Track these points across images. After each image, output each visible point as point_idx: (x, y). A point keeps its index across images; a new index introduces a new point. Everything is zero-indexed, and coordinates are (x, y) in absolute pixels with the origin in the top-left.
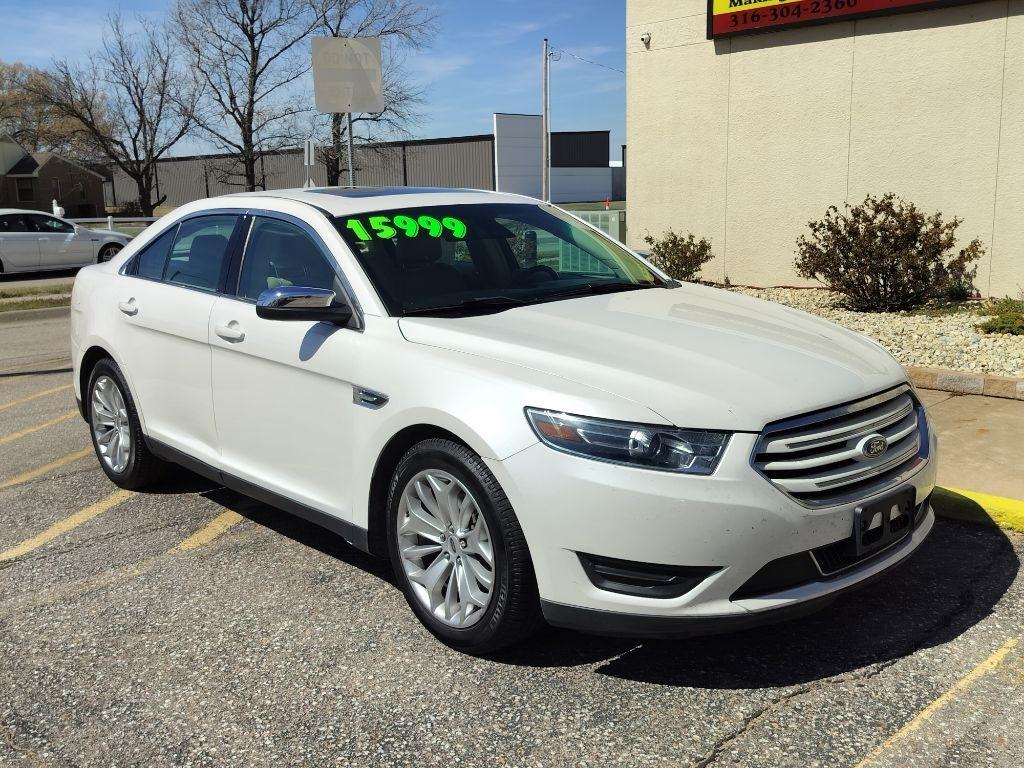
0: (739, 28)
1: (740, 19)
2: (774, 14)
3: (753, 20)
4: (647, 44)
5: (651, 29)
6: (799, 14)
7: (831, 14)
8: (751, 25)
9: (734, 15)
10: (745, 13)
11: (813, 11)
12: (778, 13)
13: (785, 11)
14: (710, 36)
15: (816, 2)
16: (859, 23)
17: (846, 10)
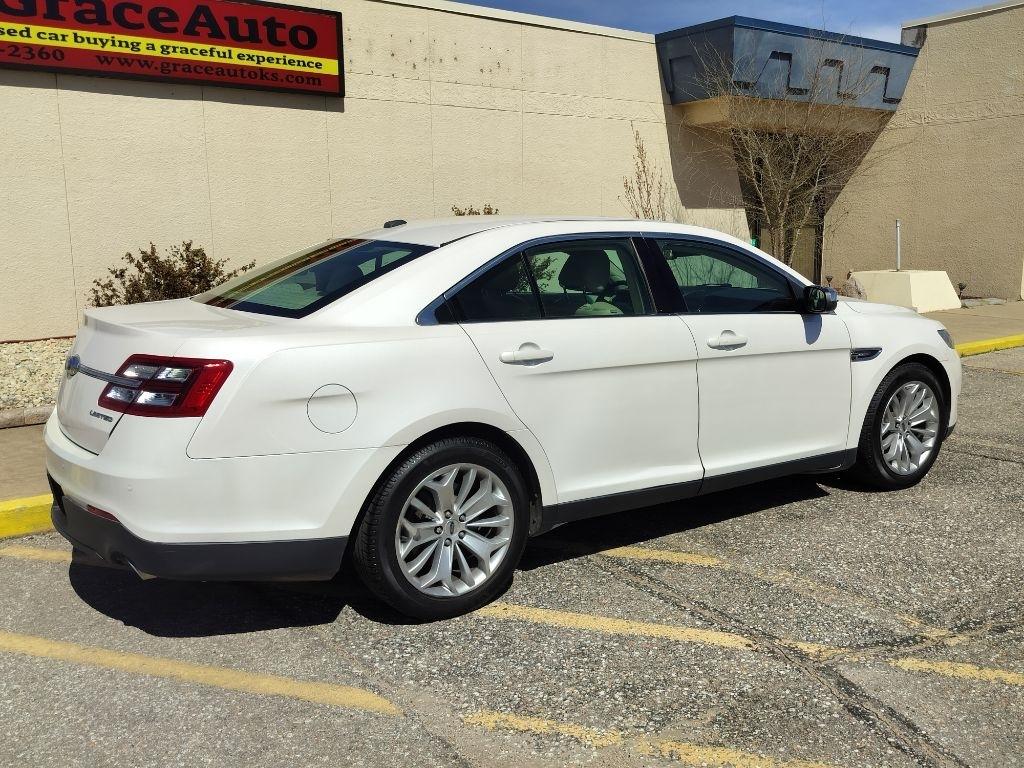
7: (31, 62)
11: (11, 55)
15: (16, 46)
16: (61, 78)
17: (52, 62)
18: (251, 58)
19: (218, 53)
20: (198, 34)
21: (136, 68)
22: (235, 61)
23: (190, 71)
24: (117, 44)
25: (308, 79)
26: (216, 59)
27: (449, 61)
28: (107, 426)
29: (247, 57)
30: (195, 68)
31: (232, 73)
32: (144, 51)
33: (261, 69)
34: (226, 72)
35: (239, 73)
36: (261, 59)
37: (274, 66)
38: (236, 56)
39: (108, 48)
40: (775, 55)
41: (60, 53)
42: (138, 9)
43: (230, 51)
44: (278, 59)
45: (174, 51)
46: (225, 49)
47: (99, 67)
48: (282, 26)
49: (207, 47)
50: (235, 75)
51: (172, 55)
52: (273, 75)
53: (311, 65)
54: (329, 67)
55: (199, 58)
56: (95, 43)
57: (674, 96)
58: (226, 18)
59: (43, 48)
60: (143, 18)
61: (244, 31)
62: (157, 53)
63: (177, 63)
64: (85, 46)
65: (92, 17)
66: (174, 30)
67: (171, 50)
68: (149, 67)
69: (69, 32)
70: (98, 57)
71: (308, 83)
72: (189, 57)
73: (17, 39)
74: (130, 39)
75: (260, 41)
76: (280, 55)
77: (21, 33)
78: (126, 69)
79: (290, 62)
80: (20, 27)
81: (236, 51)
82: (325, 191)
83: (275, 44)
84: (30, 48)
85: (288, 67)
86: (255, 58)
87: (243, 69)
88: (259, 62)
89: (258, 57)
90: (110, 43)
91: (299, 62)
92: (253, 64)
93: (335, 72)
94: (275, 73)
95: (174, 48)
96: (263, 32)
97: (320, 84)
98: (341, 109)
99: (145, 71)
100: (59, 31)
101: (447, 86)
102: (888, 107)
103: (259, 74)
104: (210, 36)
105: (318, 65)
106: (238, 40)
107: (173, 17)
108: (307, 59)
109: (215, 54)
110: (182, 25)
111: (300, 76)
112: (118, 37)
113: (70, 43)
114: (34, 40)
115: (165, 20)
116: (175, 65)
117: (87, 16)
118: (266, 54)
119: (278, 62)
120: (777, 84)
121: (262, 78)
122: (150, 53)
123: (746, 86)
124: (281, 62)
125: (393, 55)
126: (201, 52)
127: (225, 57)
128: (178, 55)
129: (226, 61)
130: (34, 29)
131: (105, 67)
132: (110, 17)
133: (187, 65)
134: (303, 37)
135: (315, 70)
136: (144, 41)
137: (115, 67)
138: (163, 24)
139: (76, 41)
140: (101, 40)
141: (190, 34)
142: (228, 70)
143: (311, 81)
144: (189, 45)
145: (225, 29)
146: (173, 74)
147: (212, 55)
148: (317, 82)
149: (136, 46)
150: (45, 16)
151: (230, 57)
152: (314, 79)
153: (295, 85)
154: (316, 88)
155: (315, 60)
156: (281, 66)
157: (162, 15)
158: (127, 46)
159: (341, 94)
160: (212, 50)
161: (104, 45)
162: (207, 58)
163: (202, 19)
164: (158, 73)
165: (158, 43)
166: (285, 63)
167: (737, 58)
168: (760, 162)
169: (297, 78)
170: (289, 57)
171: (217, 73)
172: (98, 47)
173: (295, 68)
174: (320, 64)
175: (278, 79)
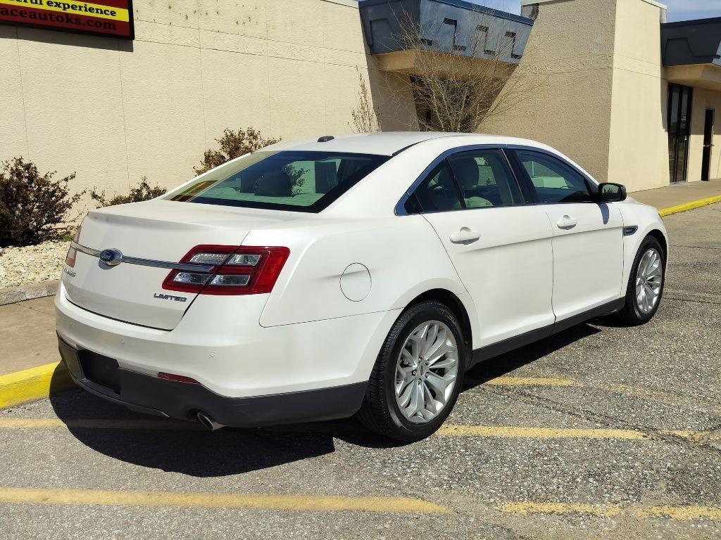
18: (57, 5)
22: (44, 7)
23: (7, 14)
25: (105, 24)
26: (29, 5)
27: (212, 14)
28: (184, 305)
29: (54, 4)
30: (12, 11)
31: (43, 17)
33: (67, 15)
34: (38, 16)
35: (48, 17)
36: (66, 6)
37: (77, 12)
38: (46, 3)
40: (448, 21)
44: (80, 7)
50: (46, 19)
52: (76, 19)
53: (107, 12)
54: (122, 15)
55: (15, 3)
57: (373, 48)
71: (105, 27)
76: (82, 4)
79: (90, 10)
82: (120, 116)
85: (88, 14)
86: (62, 5)
87: (51, 13)
88: (65, 9)
89: (64, 4)
91: (97, 10)
92: (60, 10)
93: (127, 20)
94: (78, 18)
97: (114, 28)
98: (130, 49)
101: (211, 34)
102: (514, 61)
103: (65, 17)
105: (113, 13)
108: (104, 8)
111: (98, 22)
118: (70, 2)
119: (80, 10)
120: (447, 43)
121: (67, 22)
123: (430, 43)
124: (83, 9)
125: (170, 7)
127: (35, 3)
129: (38, 7)
135: (110, 17)
142: (40, 14)
143: (107, 26)
147: (25, 2)
148: (112, 26)
151: (40, 3)
152: (109, 25)
153: (94, 29)
154: (112, 31)
155: (111, 9)
156: (83, 13)
159: (131, 36)
162: (22, 4)
166: (86, 10)
167: (422, 22)
168: (440, 99)
169: (96, 24)
170: (89, 5)
171: (30, 16)
173: (94, 15)
174: (115, 13)
175: (80, 23)
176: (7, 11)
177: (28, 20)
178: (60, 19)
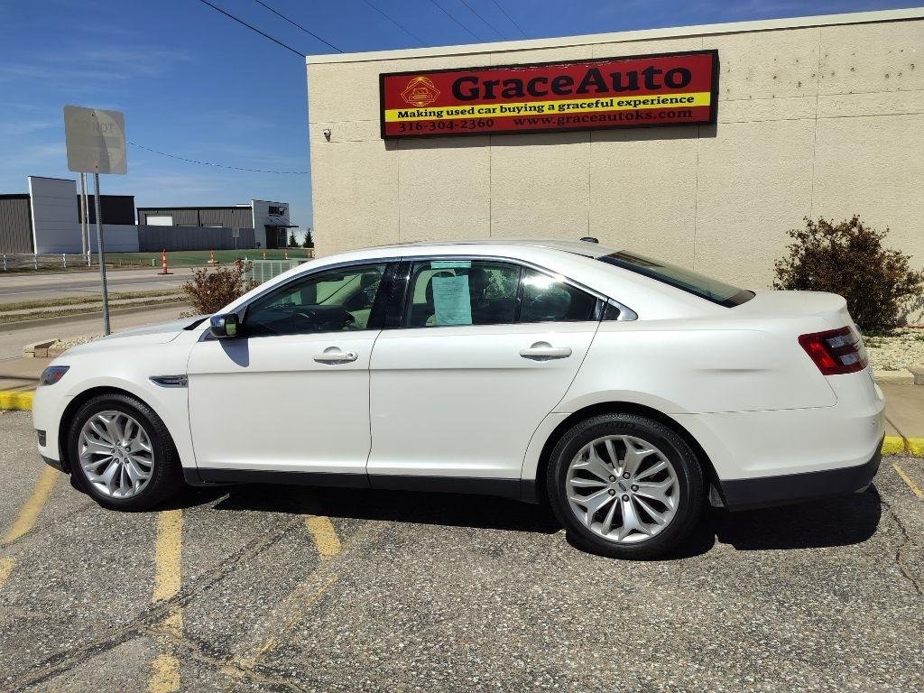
0: (406, 133)
1: (408, 127)
2: (433, 125)
3: (417, 128)
4: (328, 137)
5: (330, 126)
6: (452, 128)
7: (475, 130)
8: (415, 132)
9: (403, 124)
10: (411, 123)
11: (462, 127)
12: (436, 126)
13: (441, 125)
14: (383, 136)
15: (465, 121)
16: (493, 138)
17: (486, 129)
18: (629, 103)
19: (602, 103)
20: (587, 91)
21: (540, 125)
22: (616, 108)
23: (579, 121)
24: (528, 109)
25: (680, 112)
26: (600, 109)
27: (842, 73)
29: (625, 103)
30: (583, 118)
31: (612, 118)
32: (546, 111)
33: (637, 111)
34: (607, 118)
35: (618, 117)
36: (637, 103)
37: (649, 106)
38: (616, 103)
39: (523, 113)
41: (490, 121)
42: (545, 81)
43: (612, 101)
44: (652, 100)
45: (568, 108)
46: (608, 100)
47: (516, 128)
48: (660, 72)
49: (593, 101)
50: (615, 119)
51: (567, 111)
52: (647, 114)
53: (683, 100)
54: (702, 99)
55: (587, 110)
56: (514, 111)
58: (611, 75)
59: (481, 119)
60: (547, 87)
61: (625, 82)
62: (556, 111)
63: (569, 116)
64: (508, 114)
65: (514, 92)
66: (570, 91)
67: (566, 107)
68: (549, 122)
69: (497, 106)
70: (515, 121)
71: (680, 117)
72: (580, 110)
73: (467, 116)
74: (537, 104)
75: (638, 88)
76: (655, 97)
77: (469, 112)
78: (534, 126)
79: (663, 102)
80: (468, 108)
81: (616, 100)
83: (652, 88)
84: (473, 121)
85: (662, 106)
86: (633, 103)
87: (620, 113)
88: (635, 106)
89: (635, 101)
90: (524, 109)
91: (671, 99)
92: (630, 108)
93: (709, 103)
94: (649, 112)
95: (568, 105)
96: (641, 79)
97: (690, 116)
98: (714, 135)
99: (547, 125)
100: (491, 106)
101: (837, 98)
103: (635, 115)
104: (597, 91)
105: (690, 100)
106: (619, 90)
107: (570, 81)
108: (679, 96)
109: (599, 105)
110: (575, 88)
111: (671, 112)
112: (529, 104)
113: (498, 114)
114: (477, 115)
115: (564, 85)
116: (568, 118)
117: (510, 93)
118: (642, 98)
119: (652, 103)
121: (637, 118)
122: (552, 112)
124: (655, 102)
125: (775, 77)
126: (589, 105)
127: (607, 105)
128: (572, 110)
129: (609, 109)
130: (477, 108)
131: (519, 127)
132: (525, 90)
133: (577, 117)
134: (678, 78)
135: (687, 104)
136: (546, 104)
137: (526, 126)
138: (563, 89)
139: (502, 111)
140: (518, 108)
141: (582, 92)
142: (609, 116)
143: (683, 115)
144: (579, 102)
145: (609, 83)
146: (566, 125)
147: (597, 106)
148: (687, 114)
149: (540, 109)
150: (484, 98)
151: (612, 105)
152: (685, 112)
153: (666, 120)
154: (690, 120)
155: (687, 95)
156: (656, 106)
157: (561, 82)
158: (535, 109)
159: (712, 121)
160: (597, 103)
161: (519, 111)
162: (594, 109)
163: (592, 79)
164: (556, 126)
165: (556, 103)
166: (659, 103)
169: (669, 114)
170: (663, 97)
172: (515, 114)
173: (668, 105)
174: (693, 99)
175: (651, 117)
176: (579, 118)
177: (598, 123)
178: (629, 117)
